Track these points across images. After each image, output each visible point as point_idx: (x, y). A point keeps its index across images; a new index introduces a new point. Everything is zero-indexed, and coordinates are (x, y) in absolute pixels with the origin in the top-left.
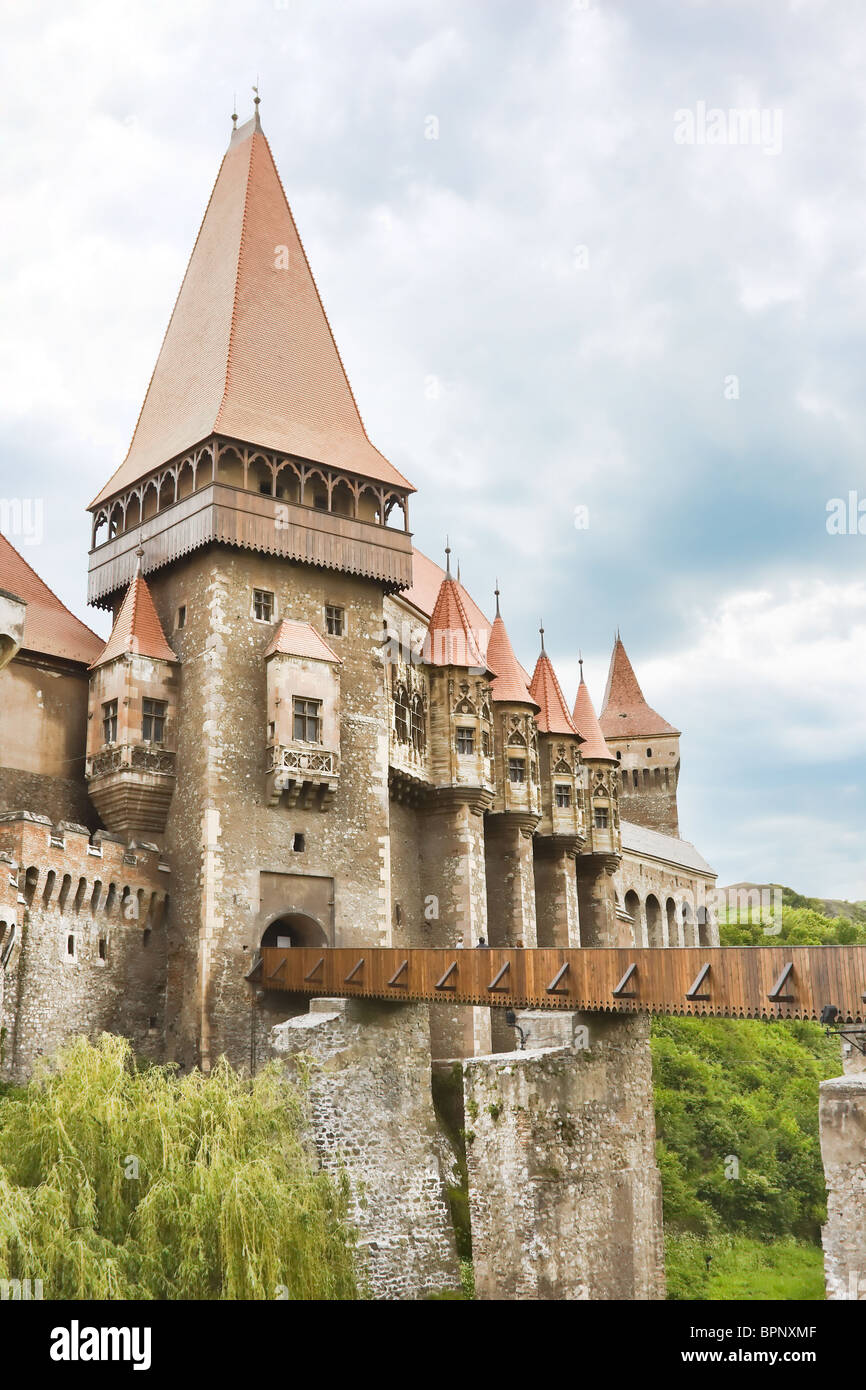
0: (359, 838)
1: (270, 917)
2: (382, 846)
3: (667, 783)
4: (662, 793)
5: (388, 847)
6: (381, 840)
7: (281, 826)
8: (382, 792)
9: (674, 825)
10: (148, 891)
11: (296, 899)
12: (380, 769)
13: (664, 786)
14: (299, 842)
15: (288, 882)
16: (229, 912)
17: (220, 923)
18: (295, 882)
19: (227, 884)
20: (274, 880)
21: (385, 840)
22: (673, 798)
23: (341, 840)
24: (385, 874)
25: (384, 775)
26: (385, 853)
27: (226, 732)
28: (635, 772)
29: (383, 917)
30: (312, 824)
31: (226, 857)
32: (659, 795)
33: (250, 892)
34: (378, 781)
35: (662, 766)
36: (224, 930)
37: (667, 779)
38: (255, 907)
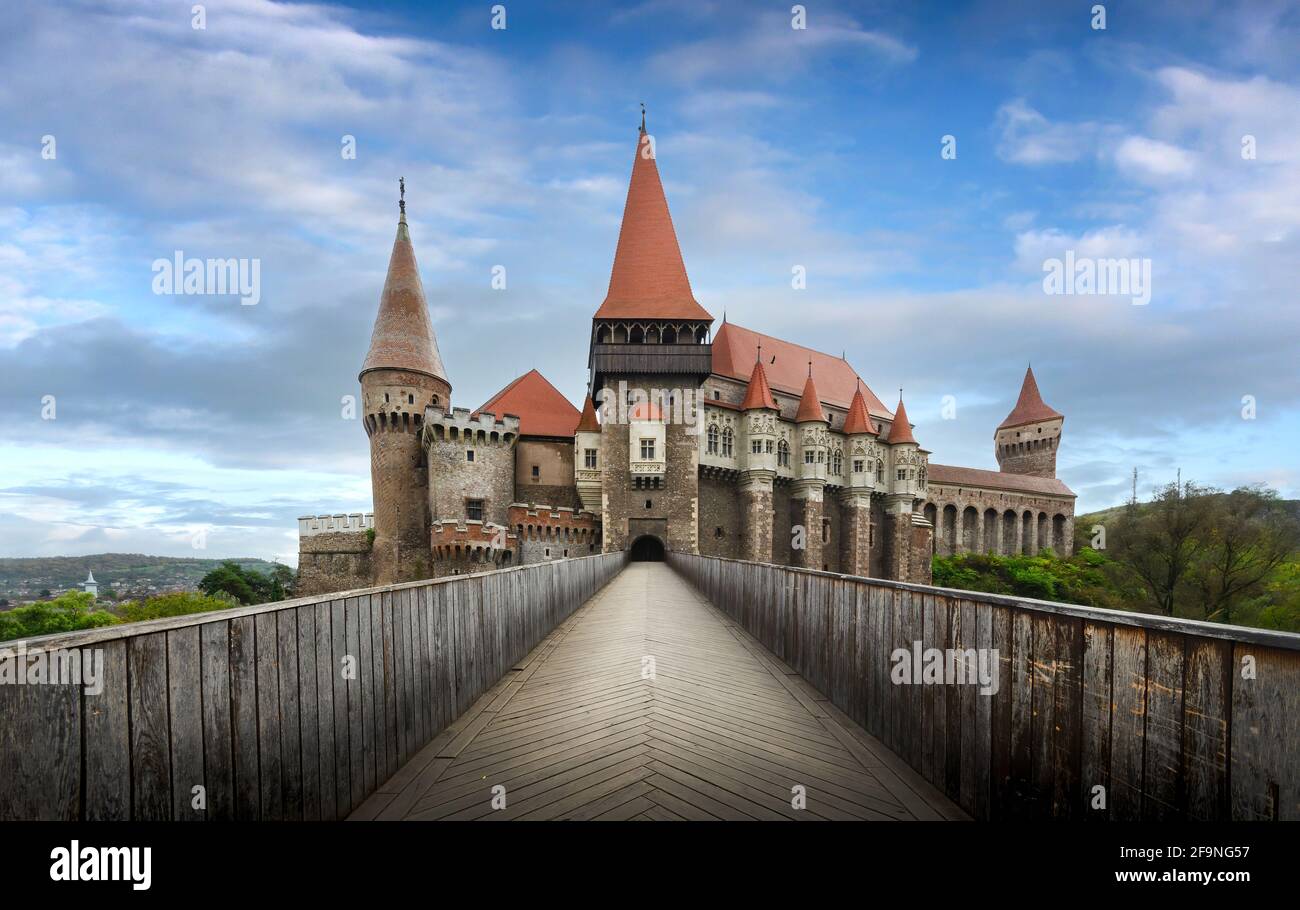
0: (680, 500)
1: (635, 537)
2: (694, 502)
3: (1050, 446)
4: (1046, 453)
5: (697, 502)
6: (692, 500)
7: (640, 498)
8: (694, 477)
9: (1052, 470)
10: (588, 529)
11: (648, 529)
12: (693, 466)
13: (1048, 449)
14: (649, 504)
15: (643, 522)
16: (613, 536)
17: (609, 541)
18: (647, 522)
19: (612, 524)
20: (637, 522)
21: (696, 500)
22: (1054, 454)
23: (670, 501)
24: (695, 515)
25: (696, 469)
26: (695, 506)
27: (610, 460)
28: (1029, 442)
29: (693, 535)
30: (654, 497)
31: (610, 513)
32: (1044, 454)
33: (624, 528)
34: (692, 473)
35: (1047, 437)
36: (611, 544)
37: (1051, 444)
38: (626, 533)
